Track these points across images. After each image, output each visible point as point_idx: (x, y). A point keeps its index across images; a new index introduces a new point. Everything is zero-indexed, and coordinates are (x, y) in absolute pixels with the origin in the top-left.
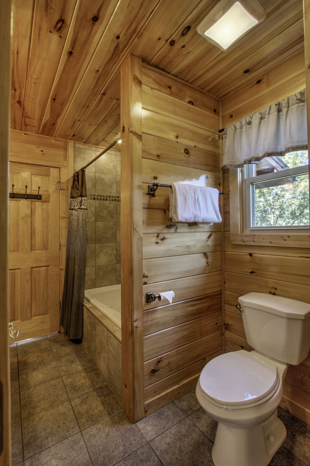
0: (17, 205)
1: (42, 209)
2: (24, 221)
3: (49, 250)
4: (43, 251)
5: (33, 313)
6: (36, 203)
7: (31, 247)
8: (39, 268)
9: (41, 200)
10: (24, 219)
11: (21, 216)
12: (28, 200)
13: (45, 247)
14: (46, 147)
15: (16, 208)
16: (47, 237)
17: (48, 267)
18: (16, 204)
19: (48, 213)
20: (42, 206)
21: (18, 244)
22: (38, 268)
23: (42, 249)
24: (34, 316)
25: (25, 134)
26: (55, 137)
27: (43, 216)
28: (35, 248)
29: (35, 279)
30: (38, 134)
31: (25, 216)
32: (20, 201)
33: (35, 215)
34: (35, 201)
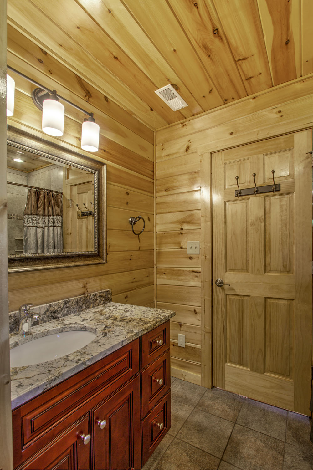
0: (245, 206)
1: (281, 206)
2: (254, 227)
3: (293, 273)
4: (282, 274)
5: (267, 366)
6: (272, 198)
7: (265, 266)
8: (277, 300)
9: (280, 192)
10: (255, 225)
11: (250, 221)
12: (260, 196)
13: (287, 269)
14: (285, 103)
15: (245, 209)
16: (290, 251)
17: (291, 301)
18: (245, 204)
19: (291, 211)
20: (280, 201)
21: (247, 261)
22: (275, 300)
23: (282, 272)
24: (269, 371)
25: (254, 98)
26: (301, 76)
27: (283, 218)
28: (270, 268)
29: (270, 315)
30: (273, 86)
31: (256, 220)
32: (249, 199)
33: (270, 217)
34: (270, 196)
